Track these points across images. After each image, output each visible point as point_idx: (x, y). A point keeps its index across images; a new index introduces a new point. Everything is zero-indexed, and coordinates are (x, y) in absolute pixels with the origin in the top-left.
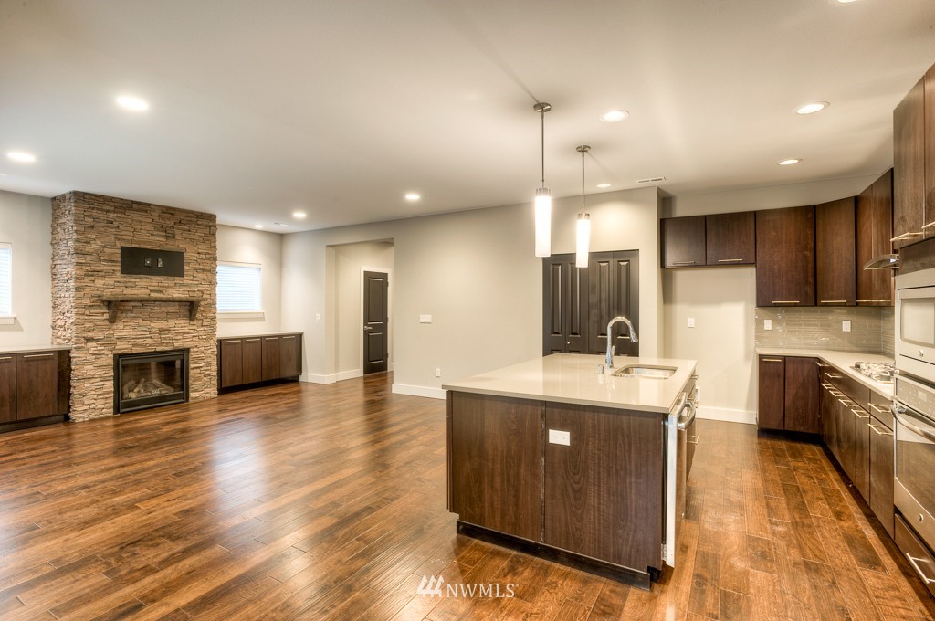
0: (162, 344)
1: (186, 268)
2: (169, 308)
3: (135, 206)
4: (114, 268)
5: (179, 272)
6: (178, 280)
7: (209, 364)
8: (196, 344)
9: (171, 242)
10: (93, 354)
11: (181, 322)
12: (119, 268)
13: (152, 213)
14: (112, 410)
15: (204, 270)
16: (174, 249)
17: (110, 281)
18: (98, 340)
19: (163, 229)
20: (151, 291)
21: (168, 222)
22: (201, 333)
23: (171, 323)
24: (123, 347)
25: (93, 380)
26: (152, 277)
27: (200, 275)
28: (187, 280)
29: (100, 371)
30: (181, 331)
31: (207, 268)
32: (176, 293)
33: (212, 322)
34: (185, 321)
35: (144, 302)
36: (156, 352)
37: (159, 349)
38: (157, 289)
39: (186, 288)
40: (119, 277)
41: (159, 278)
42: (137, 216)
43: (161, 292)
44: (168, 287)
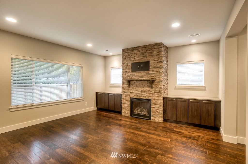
0: (142, 96)
1: (150, 67)
2: (144, 83)
3: (135, 49)
4: (130, 70)
5: (148, 69)
6: (147, 72)
7: (158, 108)
8: (153, 98)
9: (145, 58)
10: (125, 97)
11: (148, 88)
12: (131, 70)
13: (140, 49)
14: (129, 115)
15: (157, 67)
16: (146, 60)
17: (129, 74)
18: (126, 92)
19: (143, 54)
20: (139, 77)
21: (144, 51)
22: (155, 94)
23: (145, 89)
24: (132, 95)
25: (125, 104)
26: (140, 72)
27: (155, 70)
28: (150, 72)
29: (127, 102)
30: (148, 92)
31: (158, 66)
32: (147, 78)
33: (160, 90)
34: (149, 88)
35: (137, 81)
36: (140, 99)
37: (141, 98)
38: (141, 76)
39: (150, 75)
40: (131, 73)
41: (141, 72)
42: (135, 52)
43: (142, 77)
44: (144, 75)
